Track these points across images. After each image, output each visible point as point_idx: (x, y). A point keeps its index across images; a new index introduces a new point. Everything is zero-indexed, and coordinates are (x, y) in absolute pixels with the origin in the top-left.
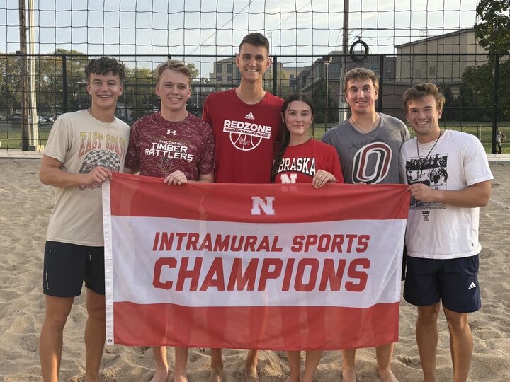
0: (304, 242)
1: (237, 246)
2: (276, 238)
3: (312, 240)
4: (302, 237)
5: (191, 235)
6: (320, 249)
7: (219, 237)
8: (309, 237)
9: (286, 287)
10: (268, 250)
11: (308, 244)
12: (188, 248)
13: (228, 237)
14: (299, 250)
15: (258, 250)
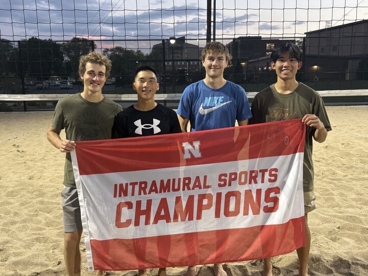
0: (227, 179)
1: (176, 187)
2: (205, 177)
3: (233, 177)
4: (225, 175)
5: (141, 183)
6: (241, 184)
7: (162, 181)
8: (231, 174)
9: (217, 215)
10: (200, 188)
11: (231, 180)
12: (140, 194)
13: (169, 180)
14: (224, 185)
15: (193, 189)
